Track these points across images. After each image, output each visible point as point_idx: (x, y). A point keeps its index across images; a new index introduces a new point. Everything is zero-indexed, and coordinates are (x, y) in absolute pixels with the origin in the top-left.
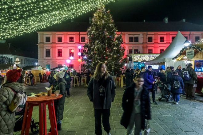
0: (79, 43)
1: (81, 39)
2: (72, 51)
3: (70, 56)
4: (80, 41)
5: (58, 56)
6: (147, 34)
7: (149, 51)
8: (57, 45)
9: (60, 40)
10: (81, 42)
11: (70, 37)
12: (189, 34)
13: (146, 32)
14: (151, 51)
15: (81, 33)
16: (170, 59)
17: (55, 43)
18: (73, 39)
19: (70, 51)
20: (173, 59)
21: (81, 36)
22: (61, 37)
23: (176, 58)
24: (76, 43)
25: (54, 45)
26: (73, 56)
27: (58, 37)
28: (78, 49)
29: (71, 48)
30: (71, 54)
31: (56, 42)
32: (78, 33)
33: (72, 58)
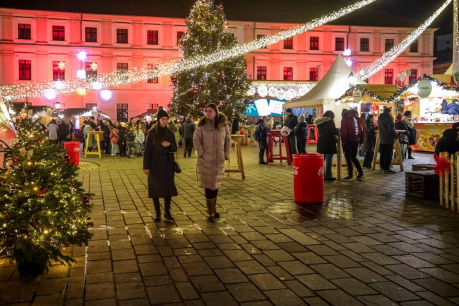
0: (79, 45)
1: (86, 32)
2: (61, 66)
3: (55, 79)
4: (84, 39)
5: (20, 79)
6: (255, 29)
7: (258, 71)
8: (17, 49)
9: (25, 32)
10: (87, 41)
11: (54, 27)
12: (348, 31)
13: (251, 23)
14: (264, 71)
15: (86, 16)
16: (330, 100)
17: (11, 42)
18: (64, 31)
19: (55, 65)
20: (336, 100)
21: (86, 25)
22: (29, 25)
23: (340, 99)
24: (72, 45)
25: (7, 47)
26: (63, 78)
27: (19, 25)
28: (78, 60)
29: (56, 58)
30: (58, 74)
31: (14, 39)
32: (78, 15)
33: (59, 84)
